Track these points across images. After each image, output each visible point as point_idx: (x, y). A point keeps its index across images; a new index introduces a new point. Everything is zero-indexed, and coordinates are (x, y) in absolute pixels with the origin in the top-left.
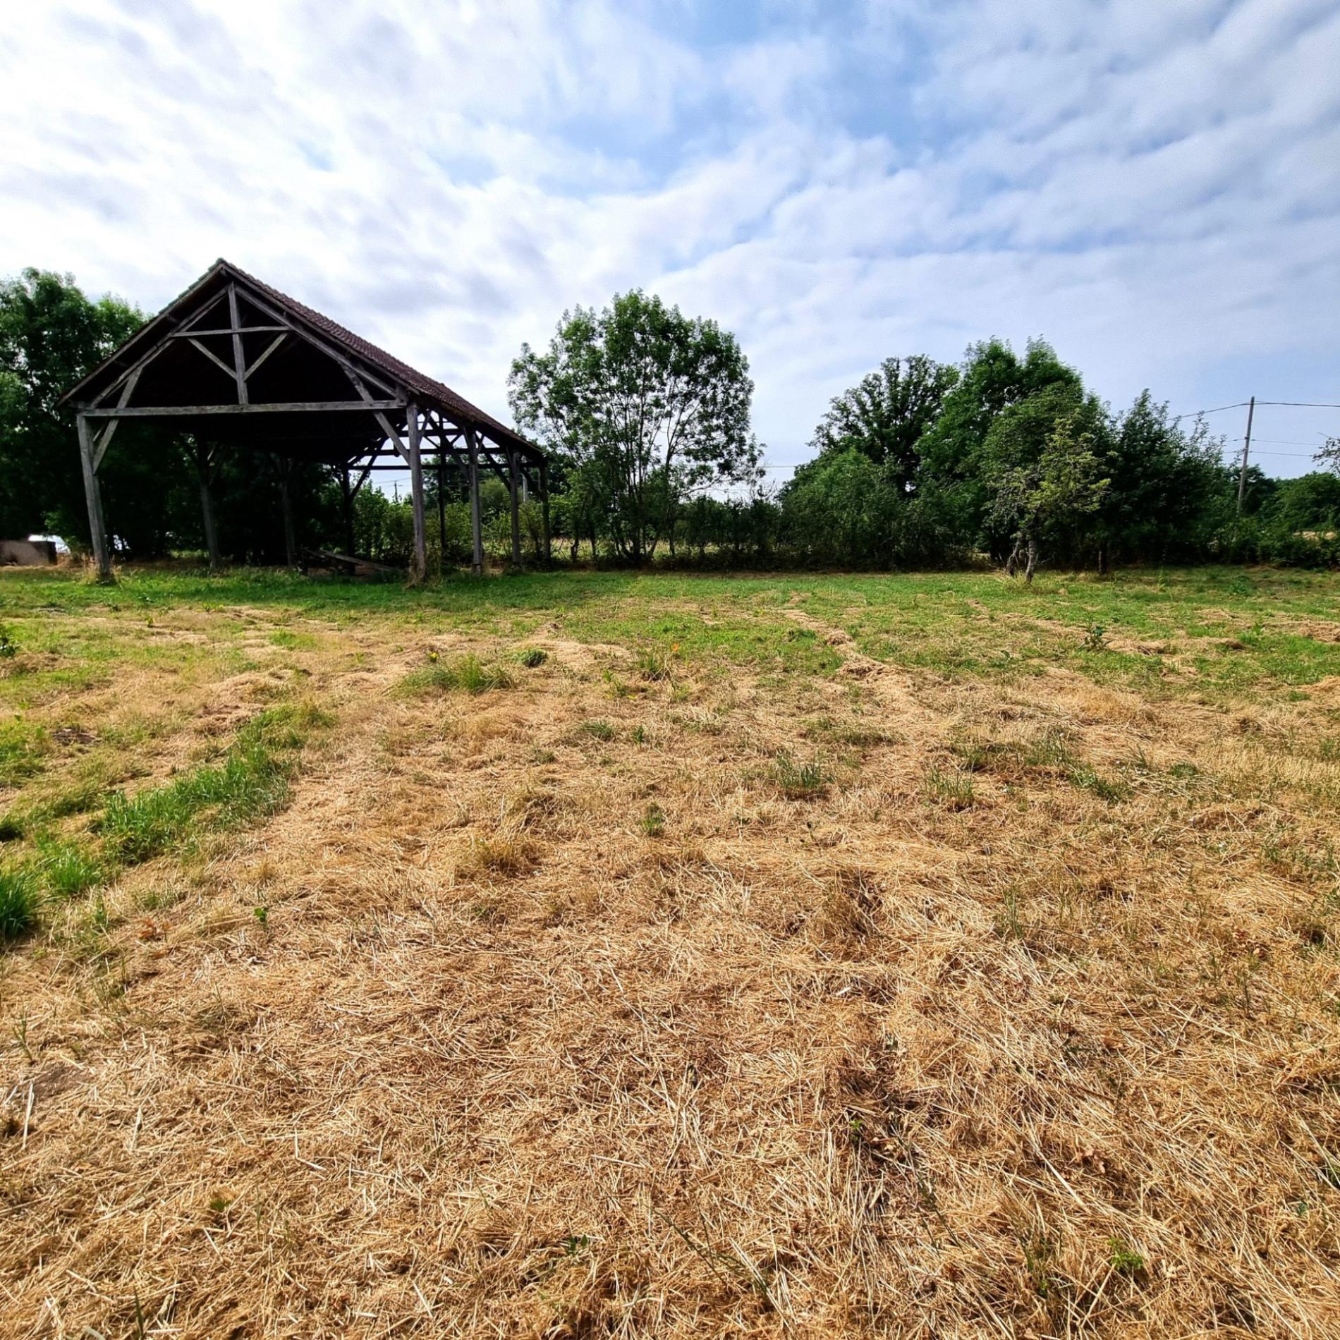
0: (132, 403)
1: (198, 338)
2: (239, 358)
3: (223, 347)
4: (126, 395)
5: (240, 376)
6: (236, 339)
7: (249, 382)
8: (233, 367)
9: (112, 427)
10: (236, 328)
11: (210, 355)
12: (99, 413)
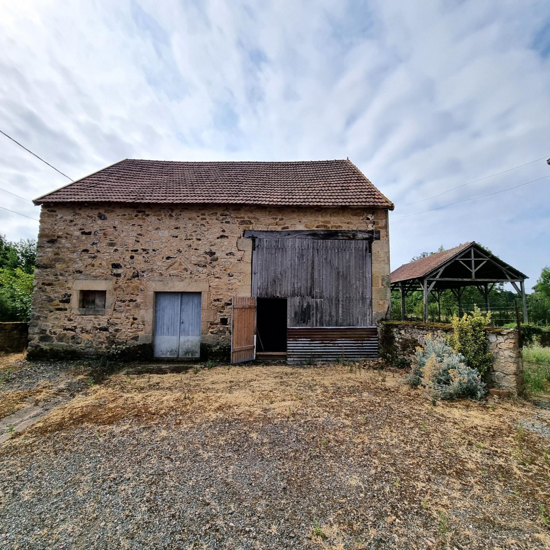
0: (440, 277)
1: (462, 261)
2: (473, 267)
3: (469, 263)
4: (439, 274)
5: (473, 271)
6: (473, 261)
7: (476, 273)
8: (471, 268)
9: (434, 283)
10: (473, 259)
11: (465, 265)
12: (431, 279)
